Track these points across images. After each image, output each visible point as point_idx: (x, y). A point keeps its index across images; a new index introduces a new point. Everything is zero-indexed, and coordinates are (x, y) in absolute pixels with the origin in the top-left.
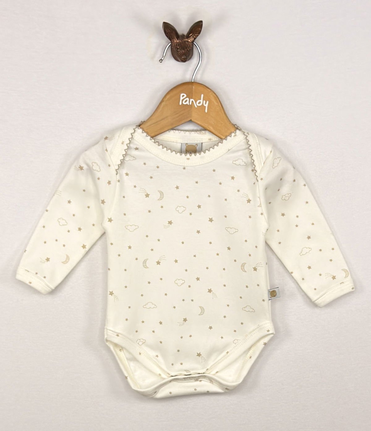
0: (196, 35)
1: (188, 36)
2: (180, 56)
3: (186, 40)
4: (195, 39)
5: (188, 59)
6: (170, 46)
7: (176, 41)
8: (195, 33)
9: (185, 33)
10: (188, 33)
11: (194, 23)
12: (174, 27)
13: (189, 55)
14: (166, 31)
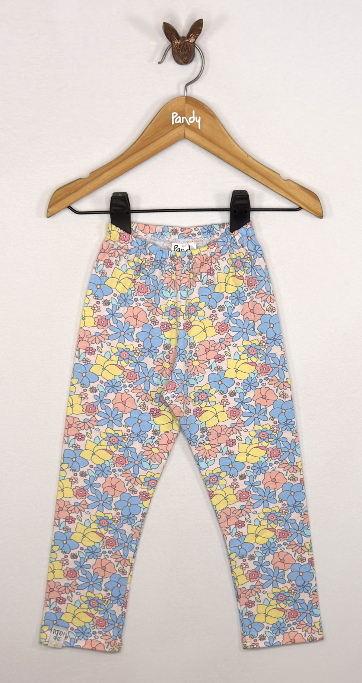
0: (197, 35)
1: (188, 37)
2: (182, 58)
3: (187, 40)
4: (196, 39)
5: (190, 61)
6: (171, 48)
7: (177, 42)
8: (196, 33)
9: (185, 35)
10: (188, 34)
11: (193, 23)
12: (173, 27)
13: (191, 57)
14: (167, 32)
